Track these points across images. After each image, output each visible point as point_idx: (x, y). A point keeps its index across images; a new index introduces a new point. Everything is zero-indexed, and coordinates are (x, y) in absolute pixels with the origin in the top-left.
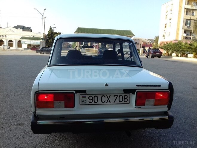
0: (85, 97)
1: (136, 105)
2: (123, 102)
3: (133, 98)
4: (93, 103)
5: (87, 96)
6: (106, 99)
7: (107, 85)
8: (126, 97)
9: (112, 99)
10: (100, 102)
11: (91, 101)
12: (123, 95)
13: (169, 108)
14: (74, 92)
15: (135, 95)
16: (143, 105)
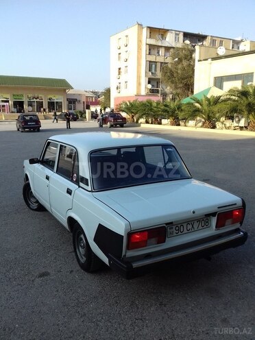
0: (172, 228)
1: (216, 227)
2: (205, 227)
3: (214, 221)
4: (180, 233)
5: (174, 227)
6: (189, 227)
7: (194, 212)
8: (207, 221)
9: (196, 226)
10: (185, 231)
11: (177, 232)
12: (205, 219)
13: (241, 224)
14: (165, 225)
15: (216, 217)
16: (223, 225)
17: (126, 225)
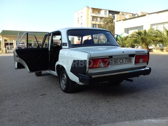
0: (112, 60)
1: (135, 63)
2: (129, 62)
3: (133, 59)
4: (116, 64)
5: (113, 60)
6: (121, 61)
7: (123, 52)
8: (130, 59)
9: (124, 60)
10: (119, 63)
11: (115, 63)
12: (129, 58)
13: (147, 63)
14: (108, 57)
16: (138, 62)
17: (88, 55)
